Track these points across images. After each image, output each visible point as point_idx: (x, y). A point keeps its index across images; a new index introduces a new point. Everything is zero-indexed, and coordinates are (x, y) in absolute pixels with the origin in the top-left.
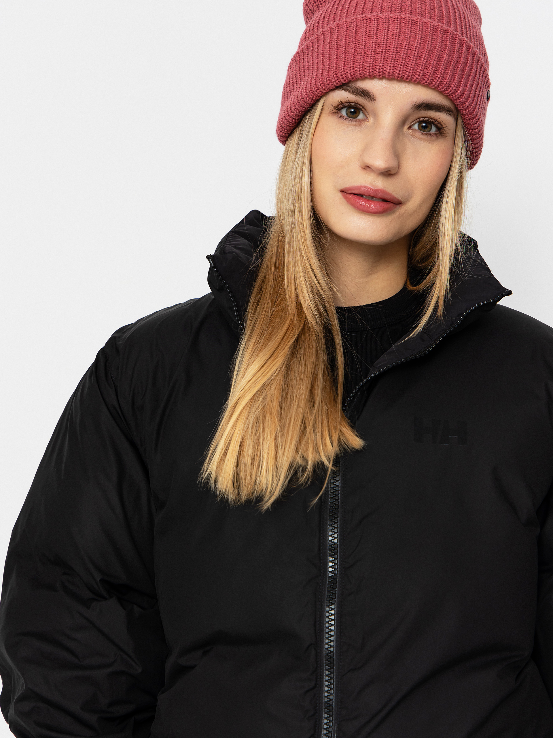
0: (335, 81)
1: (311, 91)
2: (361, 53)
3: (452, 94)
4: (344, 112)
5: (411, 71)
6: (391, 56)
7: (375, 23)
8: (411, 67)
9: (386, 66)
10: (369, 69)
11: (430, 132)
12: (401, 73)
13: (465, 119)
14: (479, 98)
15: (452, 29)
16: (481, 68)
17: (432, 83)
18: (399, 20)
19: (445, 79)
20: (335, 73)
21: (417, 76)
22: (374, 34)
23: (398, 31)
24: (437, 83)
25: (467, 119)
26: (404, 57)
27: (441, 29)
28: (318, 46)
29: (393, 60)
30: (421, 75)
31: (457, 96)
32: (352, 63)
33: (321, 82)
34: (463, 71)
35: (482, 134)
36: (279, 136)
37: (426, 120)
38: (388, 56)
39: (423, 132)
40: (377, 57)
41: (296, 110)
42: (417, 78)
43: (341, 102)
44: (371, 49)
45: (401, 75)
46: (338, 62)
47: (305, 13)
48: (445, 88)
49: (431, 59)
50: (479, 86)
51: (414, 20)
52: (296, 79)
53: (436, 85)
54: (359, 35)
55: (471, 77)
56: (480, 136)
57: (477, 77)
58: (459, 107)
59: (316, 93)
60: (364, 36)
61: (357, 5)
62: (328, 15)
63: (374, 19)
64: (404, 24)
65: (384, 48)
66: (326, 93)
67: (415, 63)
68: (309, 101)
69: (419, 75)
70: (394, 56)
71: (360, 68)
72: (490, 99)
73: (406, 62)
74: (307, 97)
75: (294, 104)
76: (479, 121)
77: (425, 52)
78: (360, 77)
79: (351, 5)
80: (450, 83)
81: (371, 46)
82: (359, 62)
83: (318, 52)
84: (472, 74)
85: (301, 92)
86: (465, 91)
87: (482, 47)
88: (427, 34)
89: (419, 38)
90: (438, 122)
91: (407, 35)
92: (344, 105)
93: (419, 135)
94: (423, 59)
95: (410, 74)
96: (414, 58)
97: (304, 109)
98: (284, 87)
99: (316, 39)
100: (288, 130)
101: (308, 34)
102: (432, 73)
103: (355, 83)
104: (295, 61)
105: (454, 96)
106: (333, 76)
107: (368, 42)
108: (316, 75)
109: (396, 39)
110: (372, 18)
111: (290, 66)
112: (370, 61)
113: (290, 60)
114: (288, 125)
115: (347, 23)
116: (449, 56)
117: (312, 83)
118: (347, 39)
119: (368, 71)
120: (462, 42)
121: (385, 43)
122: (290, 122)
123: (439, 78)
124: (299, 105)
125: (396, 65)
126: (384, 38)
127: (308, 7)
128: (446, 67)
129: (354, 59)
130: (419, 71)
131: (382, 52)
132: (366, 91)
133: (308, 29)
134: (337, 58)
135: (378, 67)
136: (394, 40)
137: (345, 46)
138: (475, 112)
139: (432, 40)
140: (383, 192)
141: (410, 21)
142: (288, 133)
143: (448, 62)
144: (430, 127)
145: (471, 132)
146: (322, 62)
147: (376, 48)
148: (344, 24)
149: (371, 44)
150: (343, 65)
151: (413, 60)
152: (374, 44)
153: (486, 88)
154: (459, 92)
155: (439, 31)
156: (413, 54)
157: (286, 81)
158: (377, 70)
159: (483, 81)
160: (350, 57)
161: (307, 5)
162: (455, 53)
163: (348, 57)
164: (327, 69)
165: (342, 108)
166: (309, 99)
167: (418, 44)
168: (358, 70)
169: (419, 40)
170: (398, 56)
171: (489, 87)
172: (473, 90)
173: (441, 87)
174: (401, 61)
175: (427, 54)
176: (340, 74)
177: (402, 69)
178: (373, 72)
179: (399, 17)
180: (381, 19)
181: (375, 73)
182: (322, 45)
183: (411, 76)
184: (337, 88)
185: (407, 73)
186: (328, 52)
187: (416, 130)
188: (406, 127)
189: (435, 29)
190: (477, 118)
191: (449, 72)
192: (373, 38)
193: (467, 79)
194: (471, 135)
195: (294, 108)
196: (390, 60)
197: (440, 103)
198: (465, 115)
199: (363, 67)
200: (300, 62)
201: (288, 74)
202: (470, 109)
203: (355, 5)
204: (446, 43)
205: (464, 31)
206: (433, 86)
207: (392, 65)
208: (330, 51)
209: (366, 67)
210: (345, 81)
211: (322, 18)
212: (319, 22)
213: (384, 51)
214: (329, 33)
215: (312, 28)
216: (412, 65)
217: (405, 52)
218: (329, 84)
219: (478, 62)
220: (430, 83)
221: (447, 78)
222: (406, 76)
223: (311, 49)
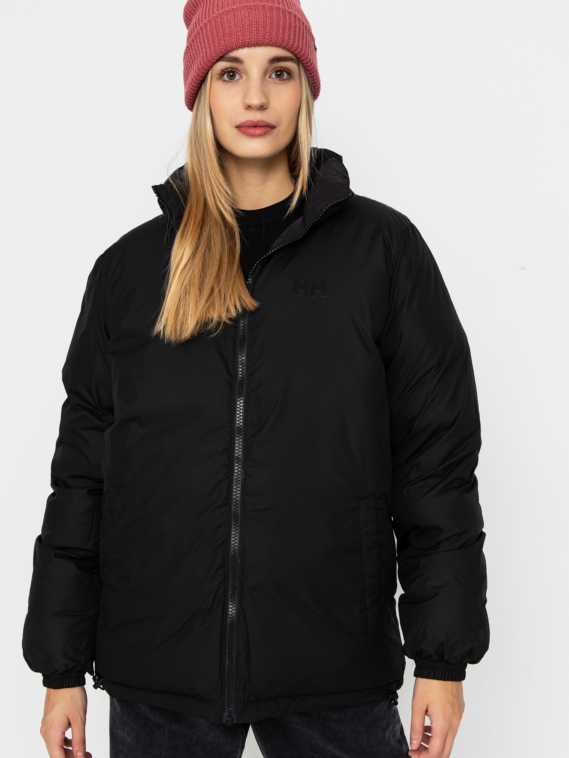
0: (215, 57)
1: (201, 67)
2: (227, 34)
3: (291, 47)
4: (226, 77)
5: (262, 38)
6: (247, 31)
7: (231, 13)
8: (261, 35)
9: (245, 38)
10: (235, 43)
11: (283, 78)
12: (255, 40)
13: (304, 64)
14: (310, 48)
15: (281, 6)
16: (306, 28)
17: (277, 43)
18: (246, 7)
19: (285, 38)
20: (214, 51)
21: (266, 40)
22: (233, 20)
23: (247, 14)
24: (280, 42)
25: (305, 64)
26: (255, 30)
27: (275, 7)
28: (199, 38)
29: (249, 33)
30: (269, 38)
31: (295, 48)
32: (223, 42)
33: (206, 60)
34: (295, 31)
35: (317, 72)
36: (187, 106)
37: (279, 70)
38: (245, 31)
39: (279, 79)
40: (238, 34)
41: (194, 83)
42: (267, 42)
43: (222, 70)
44: (233, 29)
45: (256, 42)
46: (214, 43)
47: (186, 22)
48: (286, 44)
49: (273, 27)
50: (307, 40)
51: (256, 5)
52: (190, 64)
53: (280, 44)
54: (224, 23)
55: (301, 34)
56: (317, 74)
57: (305, 34)
58: (298, 56)
59: (205, 68)
60: (227, 23)
61: (217, 5)
62: (200, 17)
63: (231, 10)
64: (250, 9)
65: (241, 27)
66: (212, 66)
67: (263, 32)
68: (201, 75)
69: (267, 39)
70: (249, 30)
71: (229, 43)
72: (317, 50)
73: (258, 33)
74: (200, 72)
75: (192, 80)
76: (313, 63)
77: (268, 24)
78: (231, 49)
79: (214, 6)
80: (288, 40)
81: (233, 28)
82: (227, 40)
83: (200, 42)
84: (301, 33)
85: (195, 70)
86: (299, 44)
87: (304, 16)
88: (266, 12)
89: (262, 16)
90: (287, 69)
91: (254, 15)
92: (224, 71)
93: (277, 80)
94: (267, 29)
95: (262, 40)
96: (262, 29)
97: (200, 81)
98: (184, 73)
99: (197, 34)
100: (192, 100)
101: (191, 33)
102: (275, 36)
103: (228, 55)
104: (186, 53)
105: (293, 48)
106: (213, 53)
107: (230, 26)
108: (203, 56)
109: (247, 19)
110: (229, 10)
111: (184, 58)
112: (234, 38)
113: (183, 54)
114: (191, 96)
115: (214, 17)
116: (283, 24)
117: (201, 62)
118: (217, 27)
119: (235, 44)
120: (290, 13)
121: (241, 24)
122: (193, 93)
123: (281, 38)
124: (196, 79)
125: (251, 36)
126: (240, 21)
127: (187, 17)
128: (284, 31)
129: (224, 39)
130: (267, 36)
131: (240, 30)
132: (236, 58)
133: (190, 30)
134: (213, 41)
135: (240, 40)
136: (246, 20)
137: (216, 32)
138: (309, 57)
139: (270, 15)
140: (262, 121)
141: (254, 6)
142: (192, 102)
143: (284, 27)
144: (283, 74)
145: (310, 72)
146: (204, 47)
147: (236, 28)
148: (212, 19)
149: (233, 26)
150: (218, 44)
151: (261, 30)
152: (234, 26)
153: (313, 41)
154: (295, 45)
155: (273, 9)
156: (261, 27)
157: (184, 68)
158: (241, 42)
159: (309, 37)
160: (221, 38)
161: (186, 16)
162: (287, 21)
163: (220, 39)
164: (209, 50)
165: (224, 74)
166: (202, 73)
167: (262, 19)
168: (228, 45)
169: (262, 17)
170: (251, 30)
171: (314, 40)
172: (304, 43)
173: (283, 44)
174: (254, 33)
175: (269, 24)
176: (217, 51)
177: (255, 38)
178: (237, 44)
179: (246, 6)
180: (235, 9)
181: (240, 44)
182: (201, 36)
183: (263, 41)
184: (218, 61)
185: (260, 39)
186: (206, 39)
187: (274, 78)
188: (267, 77)
189: (271, 8)
190: (311, 61)
191: (286, 33)
192: (233, 23)
193: (299, 36)
194: (310, 74)
195: (193, 82)
196: (247, 33)
197: (285, 56)
198: (303, 60)
199: (230, 43)
200: (190, 52)
201: (184, 64)
202: (305, 56)
203: (216, 5)
204: (280, 15)
205: (290, 7)
206: (278, 44)
207: (249, 37)
208: (207, 38)
209: (233, 42)
210: (221, 54)
211: (197, 20)
212: (196, 23)
213: (241, 28)
214: (204, 27)
215: (192, 28)
216: (261, 33)
217: (255, 27)
218: (212, 60)
219: (303, 25)
220: (276, 43)
221: (286, 37)
222: (259, 41)
223: (195, 41)
